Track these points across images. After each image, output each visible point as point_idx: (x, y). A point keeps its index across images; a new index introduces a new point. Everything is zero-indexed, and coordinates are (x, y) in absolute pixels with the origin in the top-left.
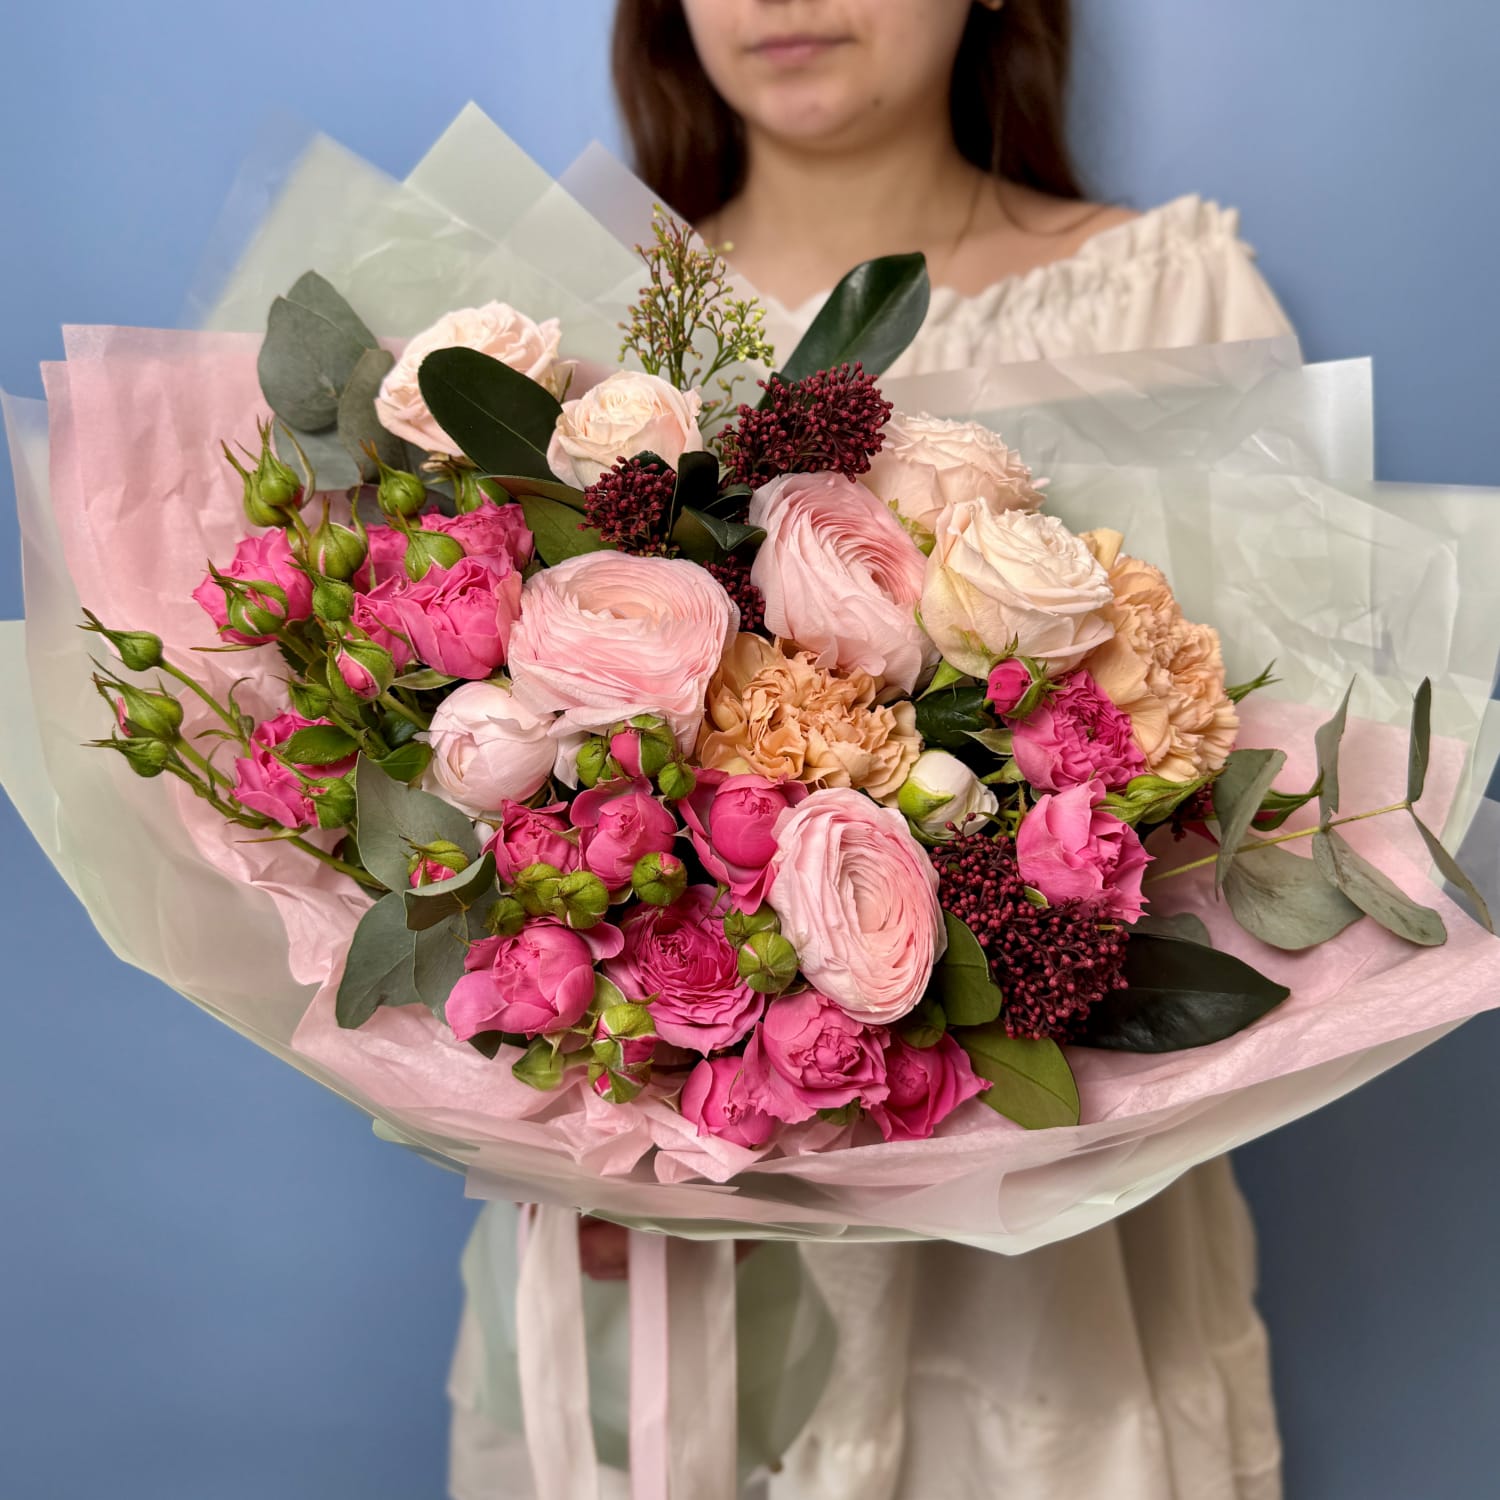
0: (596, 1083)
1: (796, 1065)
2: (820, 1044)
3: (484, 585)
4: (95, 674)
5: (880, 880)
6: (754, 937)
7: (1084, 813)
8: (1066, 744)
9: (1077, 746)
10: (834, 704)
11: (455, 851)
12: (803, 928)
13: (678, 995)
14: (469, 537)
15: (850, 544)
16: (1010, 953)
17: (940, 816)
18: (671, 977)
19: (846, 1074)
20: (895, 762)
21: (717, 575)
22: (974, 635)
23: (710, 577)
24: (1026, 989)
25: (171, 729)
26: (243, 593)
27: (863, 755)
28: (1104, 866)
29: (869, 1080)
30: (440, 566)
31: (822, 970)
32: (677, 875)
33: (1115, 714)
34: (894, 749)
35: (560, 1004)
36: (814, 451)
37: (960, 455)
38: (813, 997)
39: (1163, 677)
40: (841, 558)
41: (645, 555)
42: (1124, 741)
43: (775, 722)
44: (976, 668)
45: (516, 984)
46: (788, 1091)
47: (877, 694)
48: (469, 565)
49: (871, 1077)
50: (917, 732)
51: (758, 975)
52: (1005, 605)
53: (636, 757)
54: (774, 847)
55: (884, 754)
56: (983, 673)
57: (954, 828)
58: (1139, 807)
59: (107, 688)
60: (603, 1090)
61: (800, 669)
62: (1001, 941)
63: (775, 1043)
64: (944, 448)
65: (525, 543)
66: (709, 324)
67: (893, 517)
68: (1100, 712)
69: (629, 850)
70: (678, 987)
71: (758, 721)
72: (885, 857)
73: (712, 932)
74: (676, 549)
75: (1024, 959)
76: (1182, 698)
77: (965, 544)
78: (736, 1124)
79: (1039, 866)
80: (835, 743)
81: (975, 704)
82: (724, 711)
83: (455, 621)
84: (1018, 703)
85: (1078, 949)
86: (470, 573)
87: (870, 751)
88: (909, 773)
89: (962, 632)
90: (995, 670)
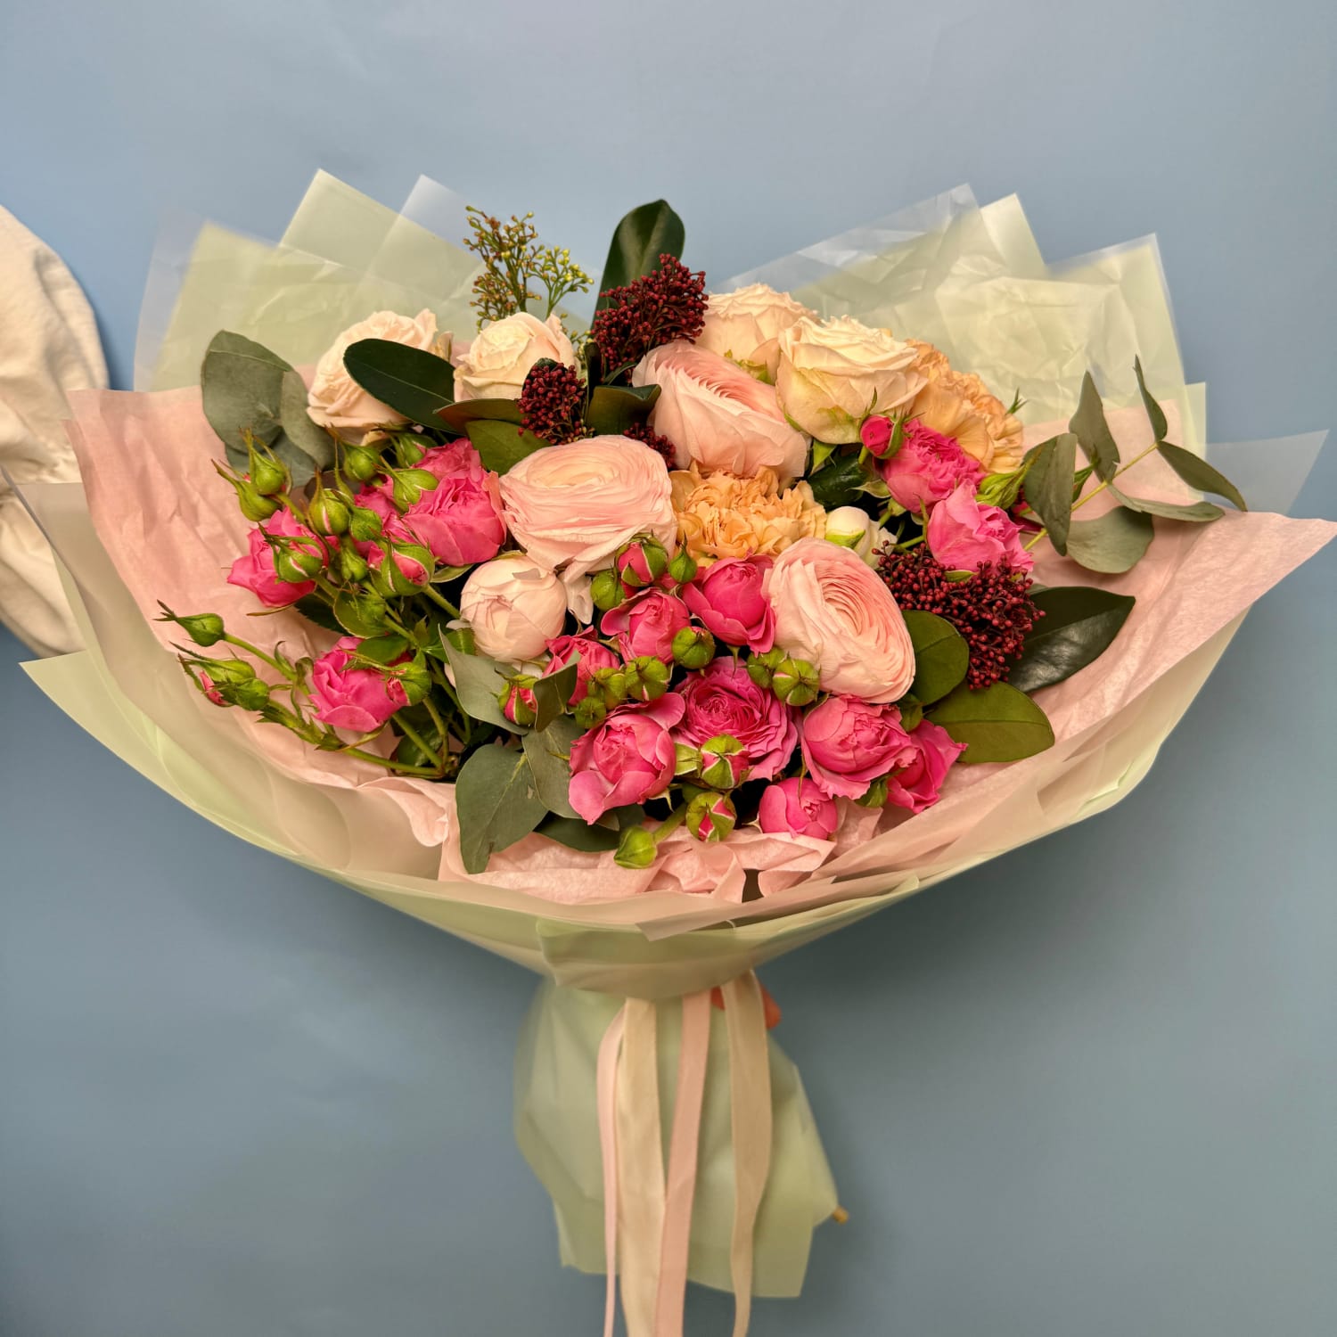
0: (699, 829)
2: (857, 728)
4: (180, 657)
6: (779, 667)
7: (970, 503)
8: (930, 465)
9: (937, 466)
10: (756, 496)
19: (883, 745)
20: (813, 523)
22: (838, 408)
27: (792, 524)
28: (998, 536)
29: (901, 745)
31: (837, 671)
34: (808, 517)
38: (837, 700)
41: (572, 441)
43: (722, 523)
45: (621, 760)
46: (841, 779)
47: (779, 481)
48: (451, 480)
49: (901, 743)
50: (816, 500)
53: (645, 564)
54: (765, 601)
55: (804, 520)
56: (851, 437)
57: (878, 552)
58: (997, 494)
59: (191, 666)
61: (721, 482)
63: (824, 741)
67: (732, 363)
68: (937, 442)
69: (667, 629)
71: (710, 523)
74: (594, 429)
77: (808, 346)
78: (816, 819)
79: (954, 553)
80: (771, 520)
81: (853, 465)
82: (684, 523)
84: (890, 442)
86: (454, 485)
88: (825, 529)
89: (829, 411)
90: (863, 427)
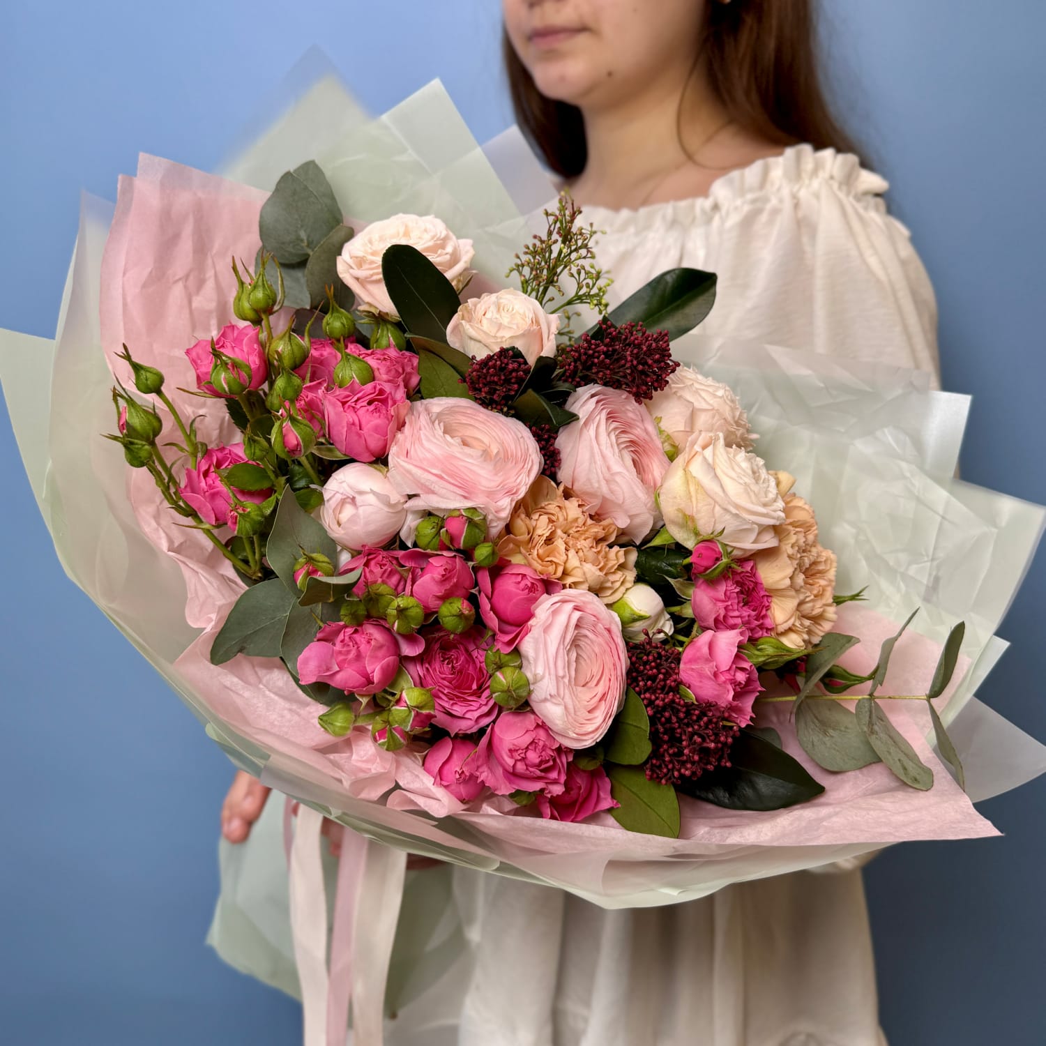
0: (377, 734)
1: (512, 757)
2: (530, 747)
3: (384, 402)
4: (114, 388)
5: (593, 655)
6: (505, 668)
7: (732, 649)
8: (729, 603)
9: (736, 607)
10: (588, 537)
11: (329, 563)
12: (540, 671)
13: (445, 692)
14: (380, 367)
15: (625, 438)
16: (663, 725)
17: (638, 626)
18: (444, 679)
19: (541, 771)
20: (618, 584)
21: (535, 434)
22: (692, 519)
23: (530, 435)
24: (667, 750)
25: (152, 437)
26: (227, 364)
27: (599, 576)
28: (735, 686)
29: (555, 779)
30: (358, 381)
31: (545, 700)
32: (470, 616)
33: (762, 593)
34: (618, 576)
35: (376, 677)
36: (621, 377)
37: (711, 402)
38: (532, 717)
39: (800, 578)
40: (618, 445)
41: (491, 410)
42: (764, 612)
43: (549, 540)
44: (685, 540)
45: (350, 657)
46: (500, 771)
47: (616, 537)
48: (378, 387)
49: (557, 777)
50: (634, 569)
51: (505, 694)
52: (720, 505)
53: (462, 535)
54: (531, 616)
55: (612, 578)
56: (690, 544)
57: (647, 634)
58: (764, 656)
59: (119, 398)
60: (380, 739)
61: (572, 509)
62: (659, 716)
63: (501, 739)
64: (703, 394)
65: (414, 381)
66: (577, 276)
67: (655, 427)
68: (753, 588)
69: (443, 591)
70: (447, 687)
71: (539, 536)
72: (600, 640)
73: (476, 657)
74: (513, 412)
75: (670, 732)
76: (807, 595)
77: (705, 459)
78: (460, 783)
79: (694, 674)
80: (584, 563)
81: (677, 561)
82: (521, 524)
83: (361, 421)
84: (709, 570)
85: (707, 734)
86: (377, 393)
87: (604, 573)
88: (624, 594)
89: (685, 515)
90: (700, 545)
